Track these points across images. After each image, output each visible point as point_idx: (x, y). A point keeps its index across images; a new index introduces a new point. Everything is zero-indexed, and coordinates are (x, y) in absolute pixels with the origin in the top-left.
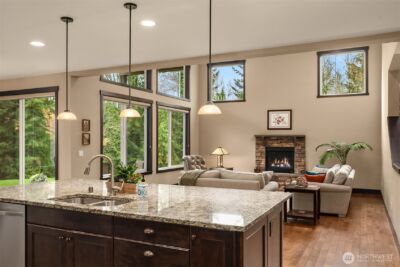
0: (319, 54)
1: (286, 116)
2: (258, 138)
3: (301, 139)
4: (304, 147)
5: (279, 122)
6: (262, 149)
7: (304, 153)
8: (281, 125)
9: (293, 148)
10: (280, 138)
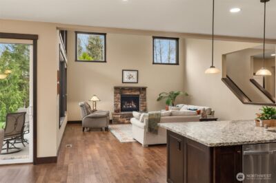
0: (154, 38)
1: (134, 74)
2: (116, 88)
3: (144, 89)
4: (145, 95)
5: (130, 78)
6: (119, 96)
7: (145, 98)
8: (131, 80)
9: (138, 95)
10: (131, 89)
